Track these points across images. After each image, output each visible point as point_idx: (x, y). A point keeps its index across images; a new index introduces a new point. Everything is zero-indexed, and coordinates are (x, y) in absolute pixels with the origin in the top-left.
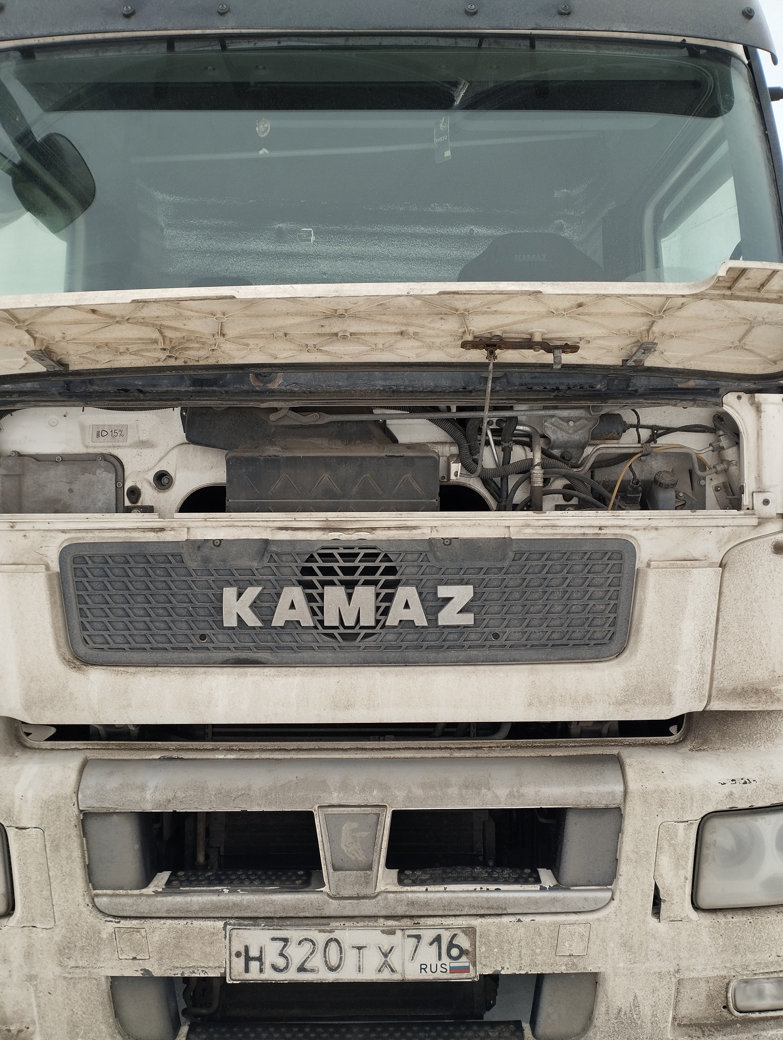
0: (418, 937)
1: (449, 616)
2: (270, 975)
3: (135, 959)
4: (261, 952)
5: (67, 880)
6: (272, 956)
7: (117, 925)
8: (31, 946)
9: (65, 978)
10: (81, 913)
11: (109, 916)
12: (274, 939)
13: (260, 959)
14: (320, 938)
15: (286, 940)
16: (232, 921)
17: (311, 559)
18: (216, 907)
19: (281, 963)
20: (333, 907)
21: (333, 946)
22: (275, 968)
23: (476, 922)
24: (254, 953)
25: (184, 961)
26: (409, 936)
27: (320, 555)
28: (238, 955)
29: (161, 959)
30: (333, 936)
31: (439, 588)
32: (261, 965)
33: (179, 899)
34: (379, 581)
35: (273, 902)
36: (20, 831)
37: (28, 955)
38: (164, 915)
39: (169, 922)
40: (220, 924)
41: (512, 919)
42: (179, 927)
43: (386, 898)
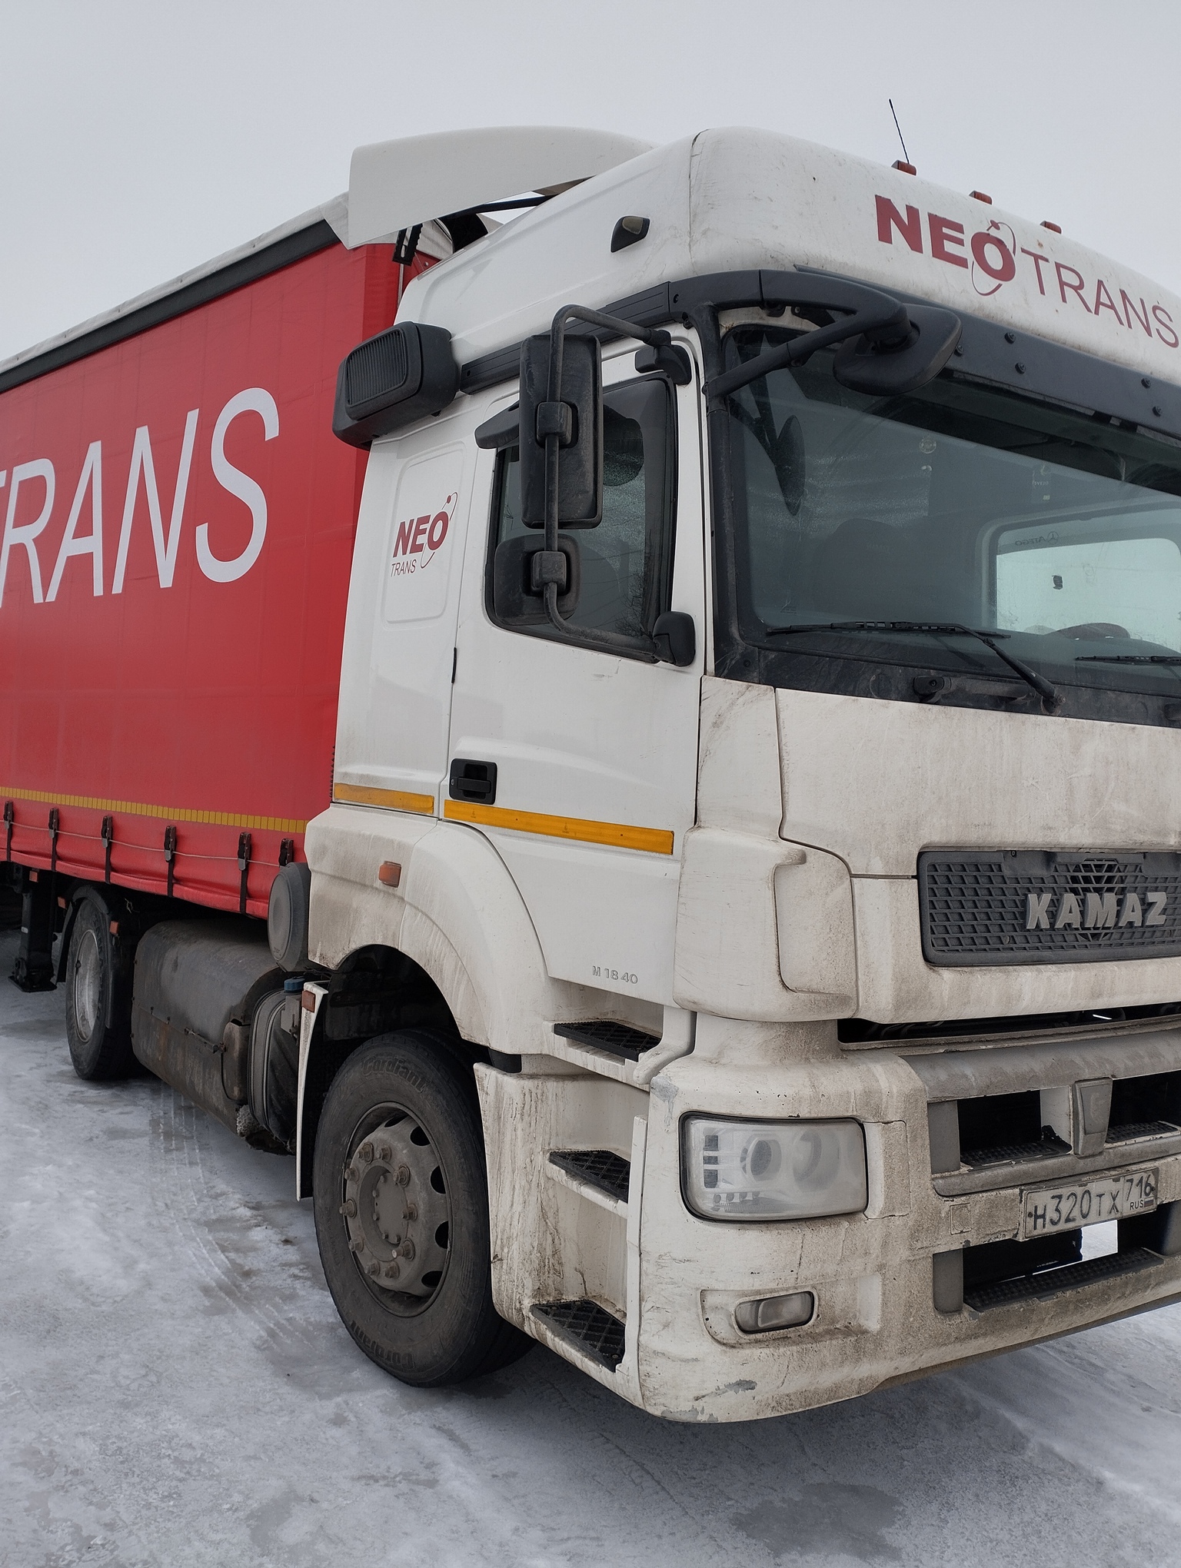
0: (1131, 1181)
1: (1155, 918)
2: (1051, 1229)
3: (962, 1232)
4: (1045, 1210)
5: (921, 1167)
6: (1051, 1214)
7: (952, 1203)
8: (888, 1235)
9: (909, 1261)
10: (928, 1196)
11: (946, 1197)
12: (1053, 1197)
13: (1043, 1216)
14: (1079, 1191)
15: (1060, 1197)
16: (1027, 1187)
17: (1077, 869)
18: (1014, 1176)
19: (1055, 1217)
20: (1082, 1165)
21: (1086, 1196)
22: (1053, 1223)
23: (1157, 1163)
24: (1040, 1212)
25: (993, 1228)
26: (1127, 1181)
27: (1084, 866)
28: (1030, 1215)
29: (979, 1228)
30: (1086, 1188)
31: (1149, 894)
32: (1044, 1221)
33: (989, 1173)
34: (1114, 888)
35: (1046, 1167)
36: (886, 1125)
37: (885, 1245)
38: (980, 1189)
39: (985, 1194)
40: (1017, 1191)
41: (1172, 1158)
42: (992, 1198)
43: (1109, 1153)
